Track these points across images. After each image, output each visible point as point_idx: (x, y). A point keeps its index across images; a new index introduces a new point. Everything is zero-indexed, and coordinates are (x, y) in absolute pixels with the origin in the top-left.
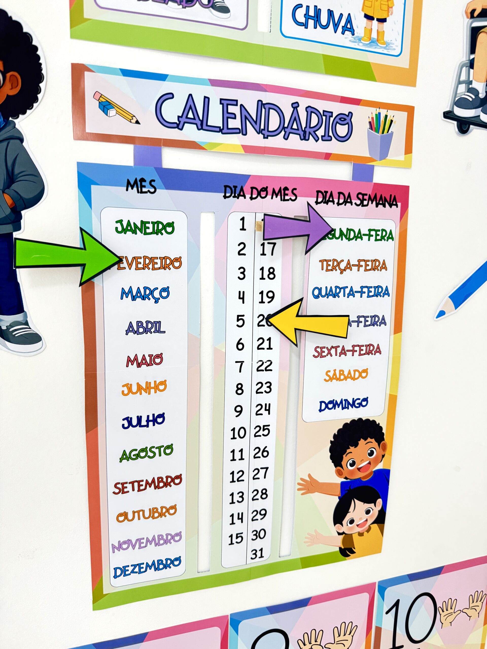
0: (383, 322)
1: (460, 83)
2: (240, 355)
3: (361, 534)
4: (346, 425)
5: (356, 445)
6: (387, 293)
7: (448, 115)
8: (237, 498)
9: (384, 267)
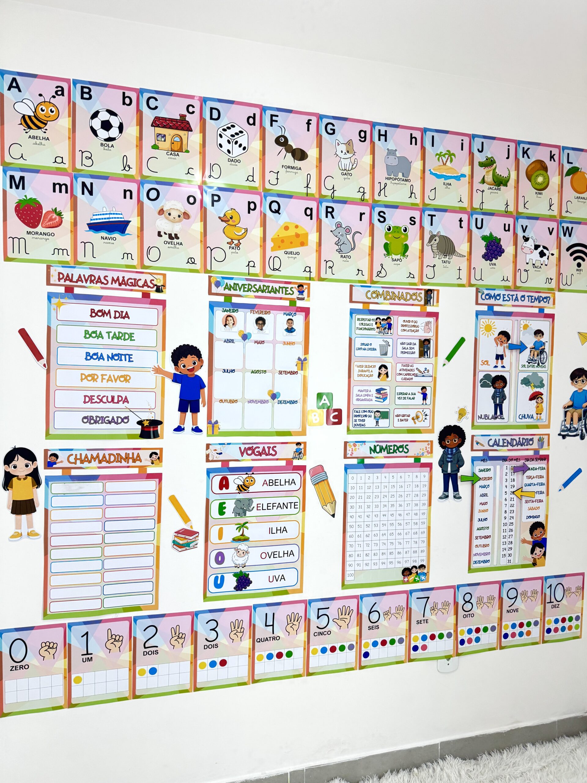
0: (544, 493)
1: (562, 426)
2: (506, 503)
3: (539, 559)
4: (534, 523)
5: (537, 530)
6: (544, 484)
7: (559, 435)
8: (504, 543)
9: (543, 477)
